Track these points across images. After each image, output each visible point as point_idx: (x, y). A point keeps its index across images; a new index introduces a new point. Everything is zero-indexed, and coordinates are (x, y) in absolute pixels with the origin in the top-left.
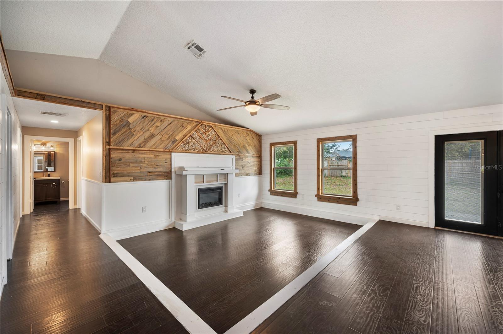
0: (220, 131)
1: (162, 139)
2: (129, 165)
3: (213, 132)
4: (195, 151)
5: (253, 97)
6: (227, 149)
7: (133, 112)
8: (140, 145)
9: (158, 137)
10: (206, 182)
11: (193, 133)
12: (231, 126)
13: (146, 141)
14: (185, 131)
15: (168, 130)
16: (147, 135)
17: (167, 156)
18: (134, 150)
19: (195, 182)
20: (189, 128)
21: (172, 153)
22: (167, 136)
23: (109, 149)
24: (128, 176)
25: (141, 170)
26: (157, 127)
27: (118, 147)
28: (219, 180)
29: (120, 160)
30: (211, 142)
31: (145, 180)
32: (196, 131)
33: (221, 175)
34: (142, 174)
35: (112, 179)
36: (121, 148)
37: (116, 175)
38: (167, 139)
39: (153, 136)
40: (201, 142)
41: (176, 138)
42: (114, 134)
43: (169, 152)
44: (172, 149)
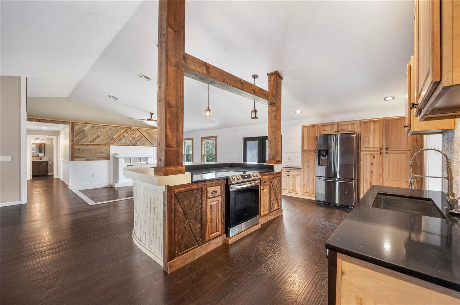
0: (144, 132)
1: (105, 138)
2: (84, 152)
3: (139, 133)
4: (126, 144)
5: (151, 117)
6: (149, 143)
7: (87, 124)
8: (91, 141)
9: (102, 137)
10: (133, 162)
11: (125, 134)
12: (153, 129)
13: (94, 139)
14: (119, 133)
15: (108, 133)
16: (95, 136)
17: (107, 147)
18: (87, 144)
19: (125, 162)
20: (122, 131)
21: (111, 146)
22: (107, 137)
23: (73, 144)
24: (84, 158)
25: (91, 155)
26: (101, 131)
27: (77, 143)
28: (142, 161)
29: (79, 149)
30: (138, 139)
31: (94, 160)
32: (127, 133)
33: (143, 158)
34: (92, 157)
35: (75, 159)
36: (79, 143)
37: (77, 157)
38: (107, 138)
39: (98, 136)
40: (131, 139)
41: (113, 137)
42: (76, 136)
43: (109, 145)
44: (111, 143)
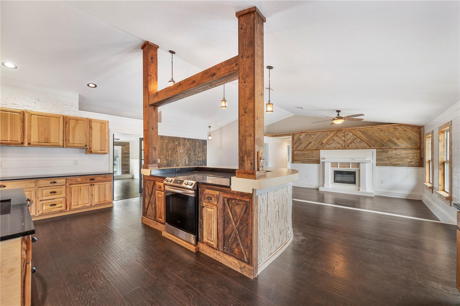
0: (358, 132)
1: (315, 144)
2: (300, 156)
3: (351, 134)
4: (335, 148)
5: (338, 115)
6: (366, 144)
7: (302, 134)
8: (305, 147)
9: (314, 142)
10: (340, 167)
11: (335, 138)
13: (307, 145)
14: (329, 137)
15: (319, 139)
16: (308, 142)
17: (317, 152)
18: (302, 150)
19: (331, 167)
20: (332, 135)
21: (320, 150)
23: (294, 150)
24: (300, 161)
25: (305, 159)
26: (313, 138)
27: (296, 149)
28: (352, 167)
29: (297, 154)
30: (350, 141)
31: (307, 163)
32: (337, 136)
33: (353, 163)
34: (306, 161)
35: (295, 162)
36: (297, 149)
37: (296, 161)
38: (318, 143)
39: (310, 143)
40: (341, 142)
41: (323, 142)
42: (295, 144)
43: (319, 150)
44: (320, 148)
